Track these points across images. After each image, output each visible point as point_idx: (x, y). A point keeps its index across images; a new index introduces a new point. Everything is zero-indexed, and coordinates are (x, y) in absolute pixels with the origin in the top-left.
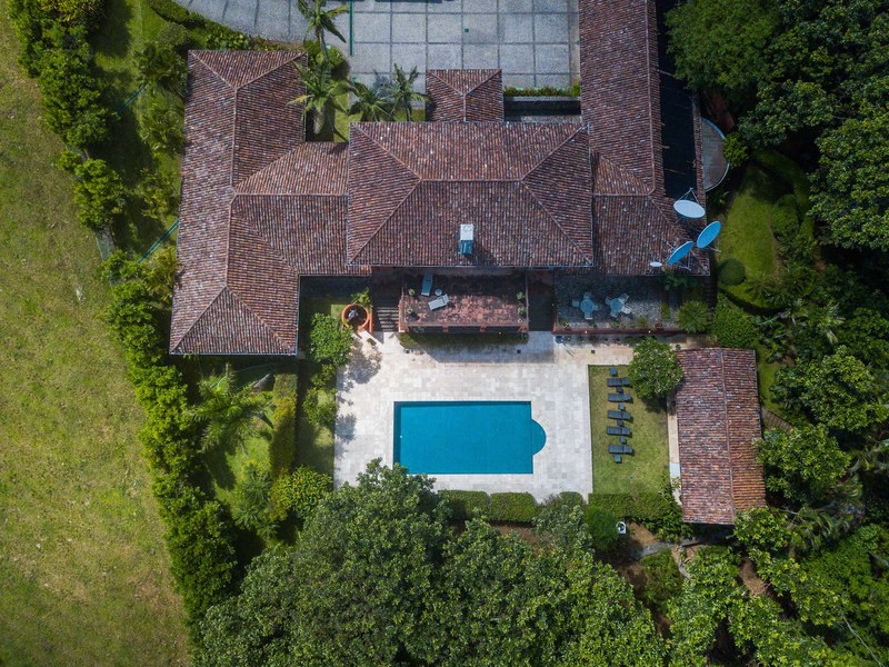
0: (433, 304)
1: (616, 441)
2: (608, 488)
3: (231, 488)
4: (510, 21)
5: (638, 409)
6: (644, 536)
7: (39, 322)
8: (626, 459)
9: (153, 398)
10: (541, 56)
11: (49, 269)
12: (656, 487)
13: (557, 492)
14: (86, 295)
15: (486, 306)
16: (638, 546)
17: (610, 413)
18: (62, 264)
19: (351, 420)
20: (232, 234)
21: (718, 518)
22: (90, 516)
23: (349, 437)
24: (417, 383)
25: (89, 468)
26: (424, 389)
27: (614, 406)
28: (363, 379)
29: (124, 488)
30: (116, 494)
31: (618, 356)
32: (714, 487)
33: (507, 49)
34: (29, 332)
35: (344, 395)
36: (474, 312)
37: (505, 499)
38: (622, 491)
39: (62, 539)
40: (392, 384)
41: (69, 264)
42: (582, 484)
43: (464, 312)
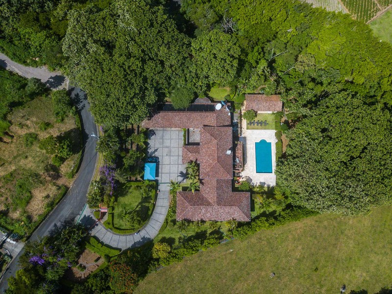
0: (238, 162)
1: (263, 124)
2: (274, 126)
3: (276, 211)
4: (165, 145)
5: (256, 119)
6: (283, 120)
7: (238, 260)
8: (267, 122)
9: (259, 226)
10: (174, 138)
11: (226, 258)
12: (273, 116)
13: (275, 137)
14: (232, 248)
15: (238, 150)
16: (285, 121)
17: (257, 125)
18: (224, 255)
19: (261, 183)
20: (225, 206)
21: (281, 104)
22: (283, 246)
23: (265, 183)
24: (252, 168)
25: (272, 247)
26: (253, 166)
27: (256, 124)
28: (251, 180)
29: (276, 238)
30: (278, 240)
31: (244, 123)
32: (275, 105)
33: (172, 145)
34: (241, 263)
35: (255, 185)
36: (239, 153)
37: (277, 148)
38: (274, 123)
39: (288, 253)
40: (252, 173)
41: (224, 253)
42: (273, 132)
43: (239, 155)
